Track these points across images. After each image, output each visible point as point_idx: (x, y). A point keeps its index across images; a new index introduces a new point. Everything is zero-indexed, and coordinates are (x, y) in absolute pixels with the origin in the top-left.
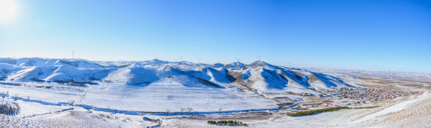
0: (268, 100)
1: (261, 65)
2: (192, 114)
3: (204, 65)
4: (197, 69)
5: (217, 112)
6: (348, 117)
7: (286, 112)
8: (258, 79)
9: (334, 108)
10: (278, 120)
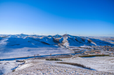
0: (70, 50)
1: (67, 36)
2: (39, 56)
3: (44, 36)
4: (41, 38)
5: (49, 55)
6: (110, 60)
7: (78, 55)
8: (66, 42)
9: (101, 55)
10: (75, 58)
